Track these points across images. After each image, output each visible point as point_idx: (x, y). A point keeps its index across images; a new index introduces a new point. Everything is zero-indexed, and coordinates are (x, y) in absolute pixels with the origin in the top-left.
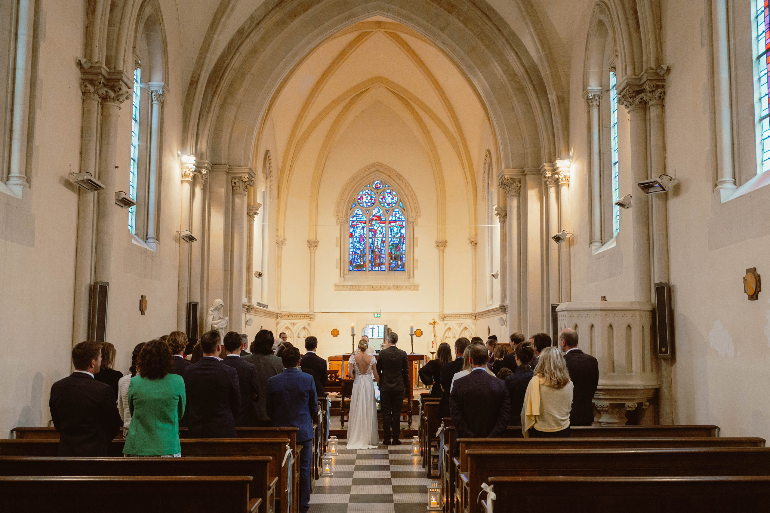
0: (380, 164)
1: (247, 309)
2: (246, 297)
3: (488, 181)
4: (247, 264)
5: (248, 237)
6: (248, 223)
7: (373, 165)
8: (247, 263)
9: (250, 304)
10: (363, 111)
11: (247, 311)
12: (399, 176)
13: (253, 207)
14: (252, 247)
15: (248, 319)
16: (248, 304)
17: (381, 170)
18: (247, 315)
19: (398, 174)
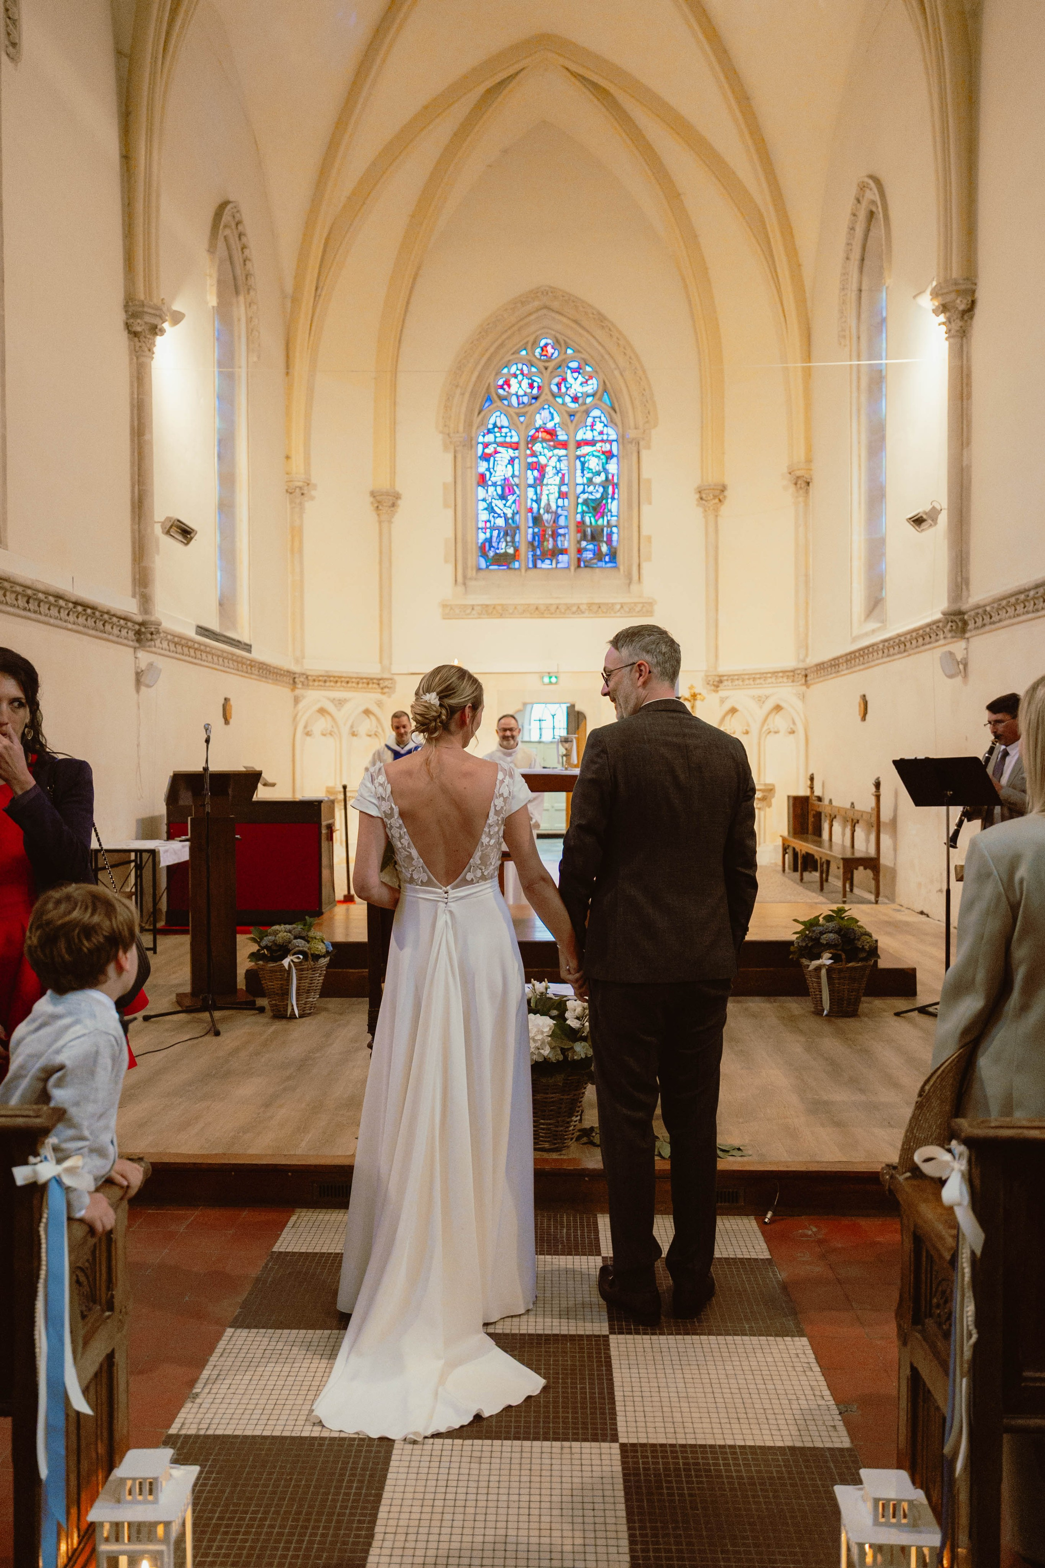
0: (551, 292)
1: (138, 633)
2: (134, 596)
3: (860, 283)
4: (133, 492)
5: (132, 406)
6: (131, 360)
7: (536, 293)
8: (133, 486)
9: (147, 618)
10: (505, 151)
11: (139, 641)
12: (601, 319)
13: (143, 306)
14: (147, 437)
15: (143, 666)
16: (139, 619)
17: (556, 305)
18: (141, 654)
19: (599, 314)
